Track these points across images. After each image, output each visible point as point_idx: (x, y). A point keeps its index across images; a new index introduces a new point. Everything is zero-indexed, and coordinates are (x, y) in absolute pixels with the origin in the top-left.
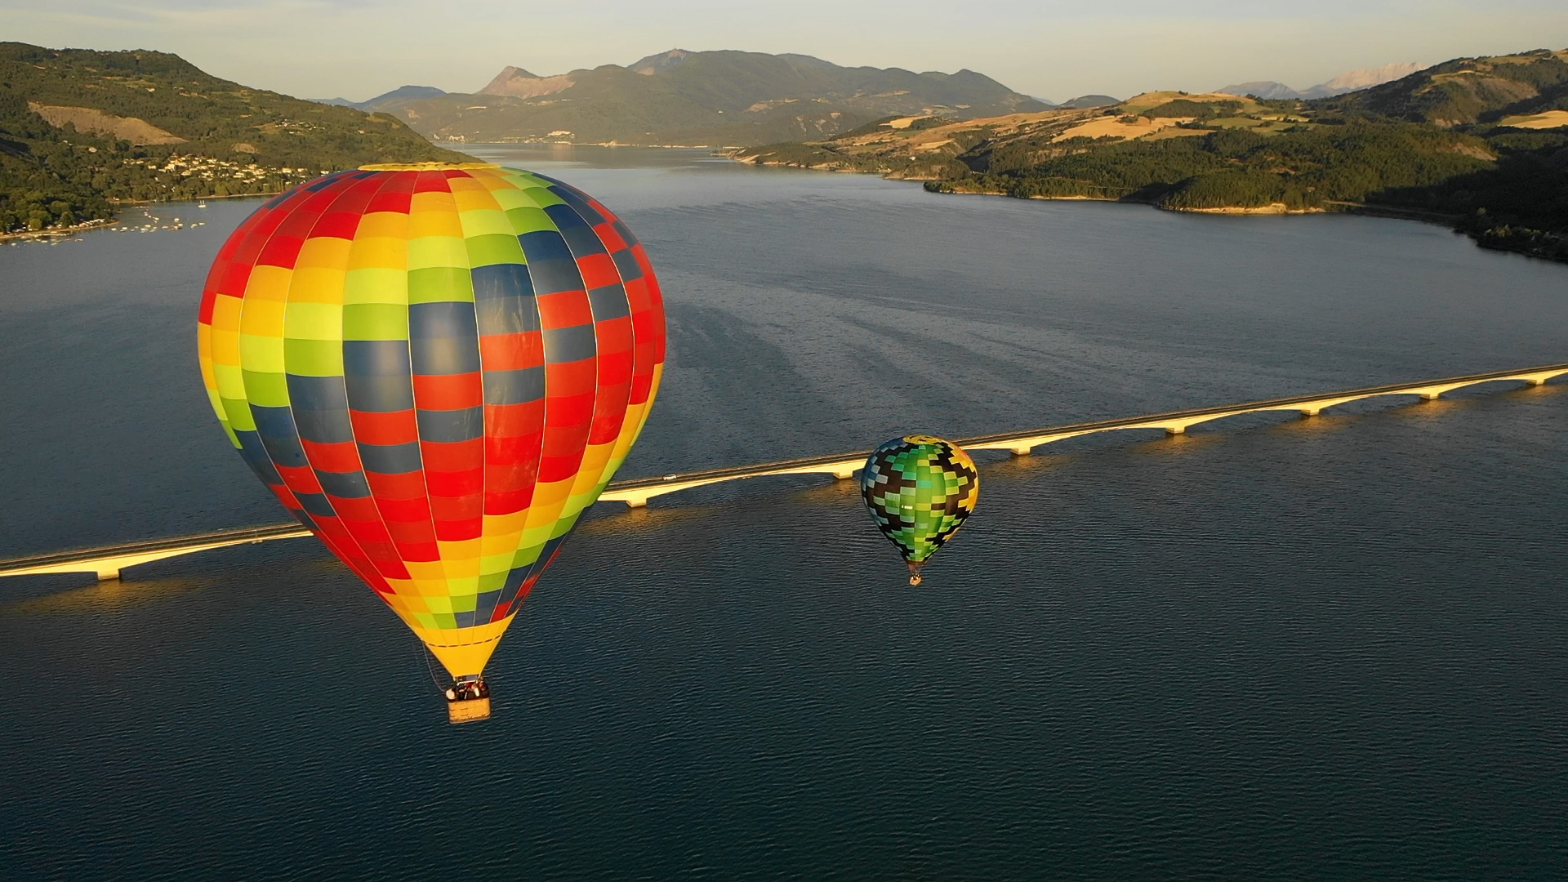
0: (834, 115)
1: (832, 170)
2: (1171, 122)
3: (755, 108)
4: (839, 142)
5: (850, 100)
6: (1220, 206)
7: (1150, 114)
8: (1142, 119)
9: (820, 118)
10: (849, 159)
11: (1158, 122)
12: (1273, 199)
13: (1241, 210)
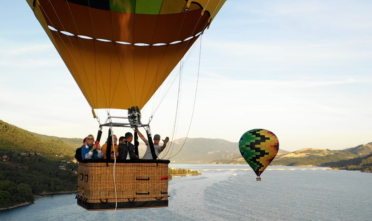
0: (232, 154)
1: (235, 164)
2: (305, 154)
3: (209, 153)
4: (235, 159)
5: (235, 151)
6: (302, 165)
7: (301, 153)
8: (299, 154)
9: (228, 155)
10: (238, 162)
11: (302, 154)
12: (310, 164)
13: (305, 166)
